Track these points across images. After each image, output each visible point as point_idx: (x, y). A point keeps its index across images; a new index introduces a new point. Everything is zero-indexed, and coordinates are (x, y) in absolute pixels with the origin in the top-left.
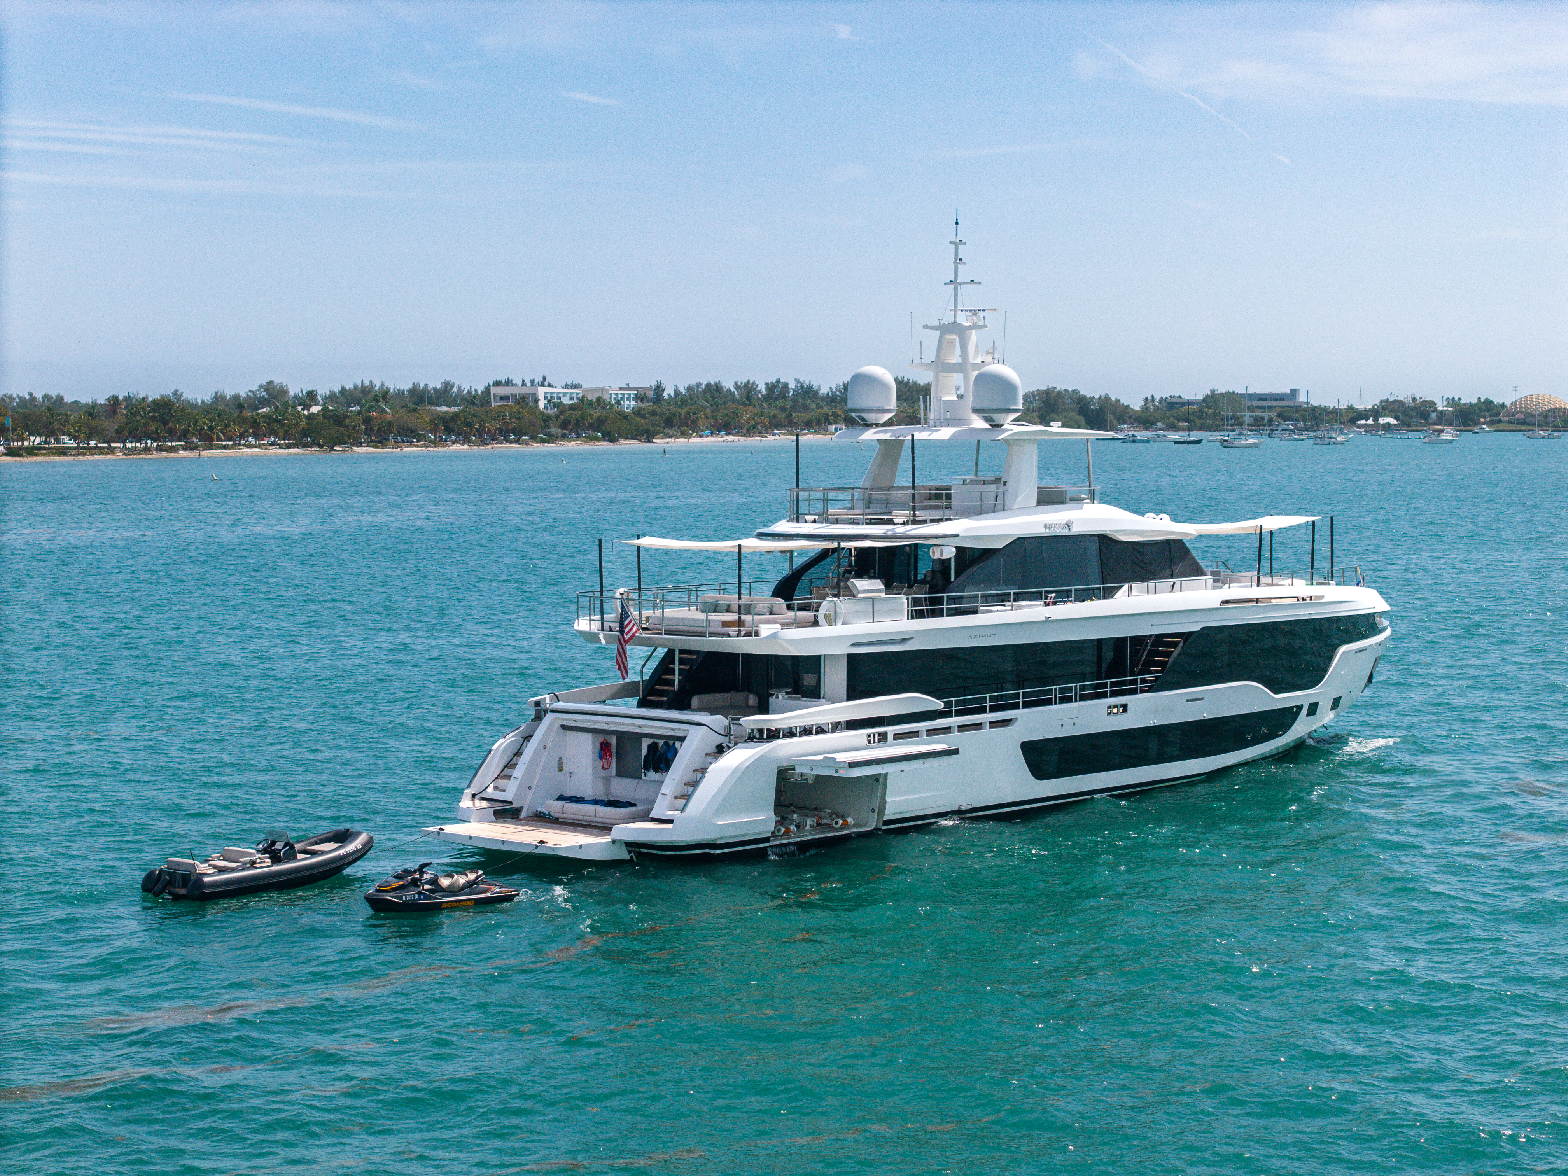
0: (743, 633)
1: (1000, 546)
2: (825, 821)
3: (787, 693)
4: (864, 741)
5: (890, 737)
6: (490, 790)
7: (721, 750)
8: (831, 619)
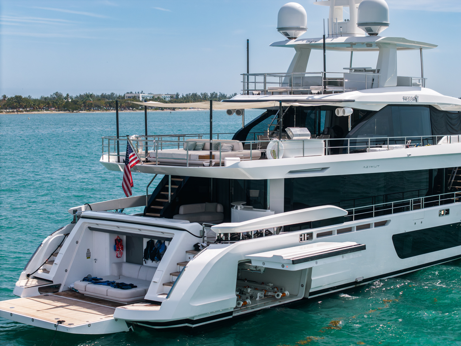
0: (213, 163)
1: (378, 109)
2: (270, 294)
3: (243, 205)
4: (297, 239)
5: (315, 236)
6: (40, 272)
7: (197, 249)
8: (275, 155)
